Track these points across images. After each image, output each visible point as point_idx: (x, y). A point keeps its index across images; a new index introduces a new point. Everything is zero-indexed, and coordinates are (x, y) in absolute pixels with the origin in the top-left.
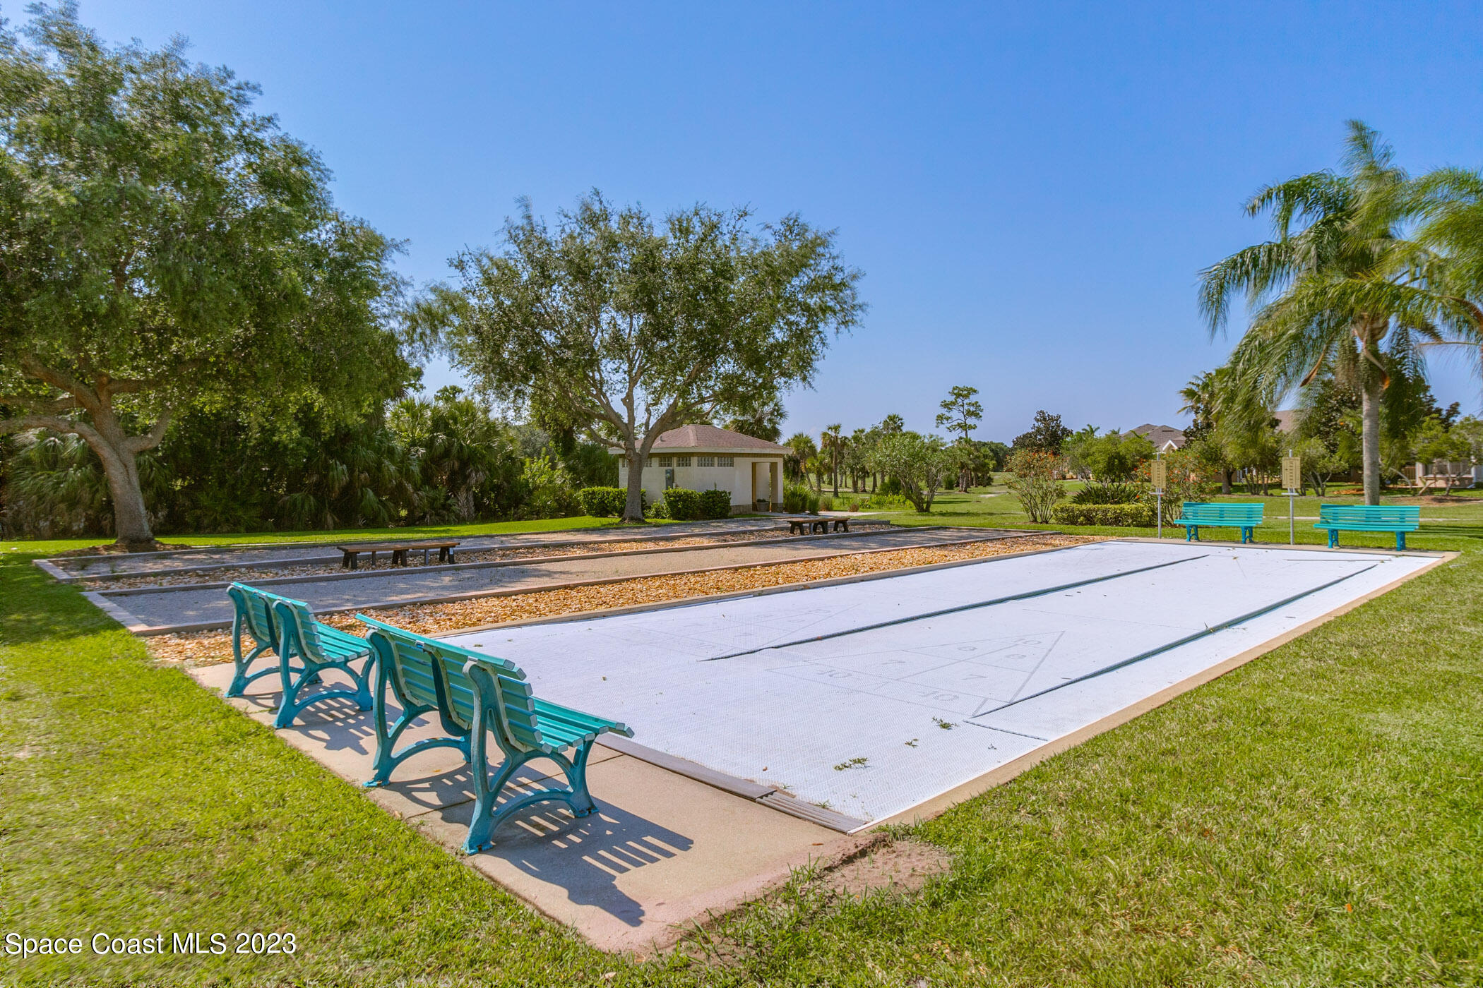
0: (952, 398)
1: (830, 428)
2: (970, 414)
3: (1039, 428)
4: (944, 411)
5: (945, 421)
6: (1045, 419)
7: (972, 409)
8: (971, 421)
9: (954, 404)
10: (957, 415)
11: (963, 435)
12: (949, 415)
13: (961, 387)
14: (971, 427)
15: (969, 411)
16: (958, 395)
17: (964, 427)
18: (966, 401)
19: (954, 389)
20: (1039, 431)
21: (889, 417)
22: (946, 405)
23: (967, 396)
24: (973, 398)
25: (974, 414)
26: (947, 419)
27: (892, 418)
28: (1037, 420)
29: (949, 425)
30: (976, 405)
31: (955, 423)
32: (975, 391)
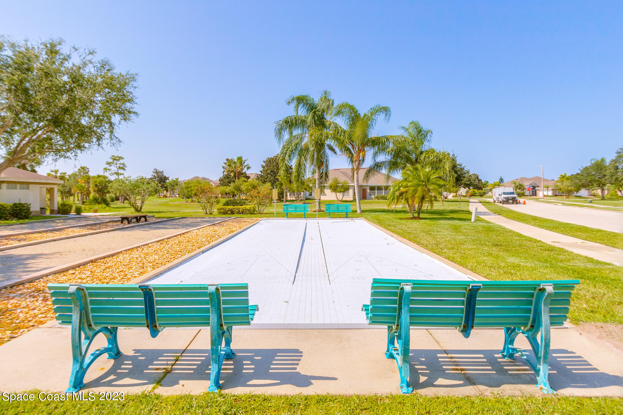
0: (111, 161)
1: (52, 171)
2: (120, 168)
3: (154, 176)
4: (108, 166)
5: (108, 171)
6: (157, 172)
7: (121, 166)
8: (121, 171)
9: (112, 163)
10: (114, 168)
11: (117, 177)
12: (110, 168)
13: (116, 156)
14: (121, 174)
15: (120, 167)
16: (114, 159)
17: (117, 174)
18: (118, 162)
19: (112, 156)
20: (155, 177)
21: (81, 167)
22: (109, 163)
23: (118, 160)
24: (122, 161)
25: (123, 169)
26: (109, 170)
27: (83, 168)
28: (154, 173)
29: (110, 173)
30: (123, 164)
31: (113, 172)
32: (123, 158)
